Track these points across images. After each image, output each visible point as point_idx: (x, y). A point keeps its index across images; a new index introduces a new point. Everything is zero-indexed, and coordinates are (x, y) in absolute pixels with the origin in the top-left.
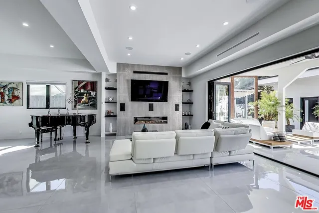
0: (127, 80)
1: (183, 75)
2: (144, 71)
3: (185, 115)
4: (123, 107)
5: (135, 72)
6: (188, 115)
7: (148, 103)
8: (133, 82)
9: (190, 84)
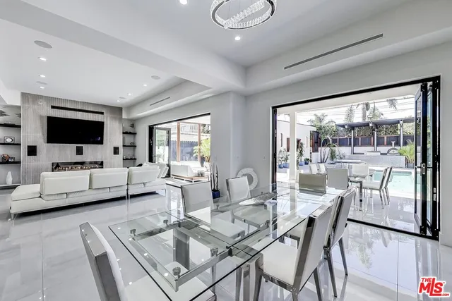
0: (41, 117)
1: (124, 116)
2: (68, 106)
3: (127, 159)
4: (32, 151)
5: (53, 107)
6: (131, 159)
7: (74, 146)
8: (50, 120)
9: (133, 126)
